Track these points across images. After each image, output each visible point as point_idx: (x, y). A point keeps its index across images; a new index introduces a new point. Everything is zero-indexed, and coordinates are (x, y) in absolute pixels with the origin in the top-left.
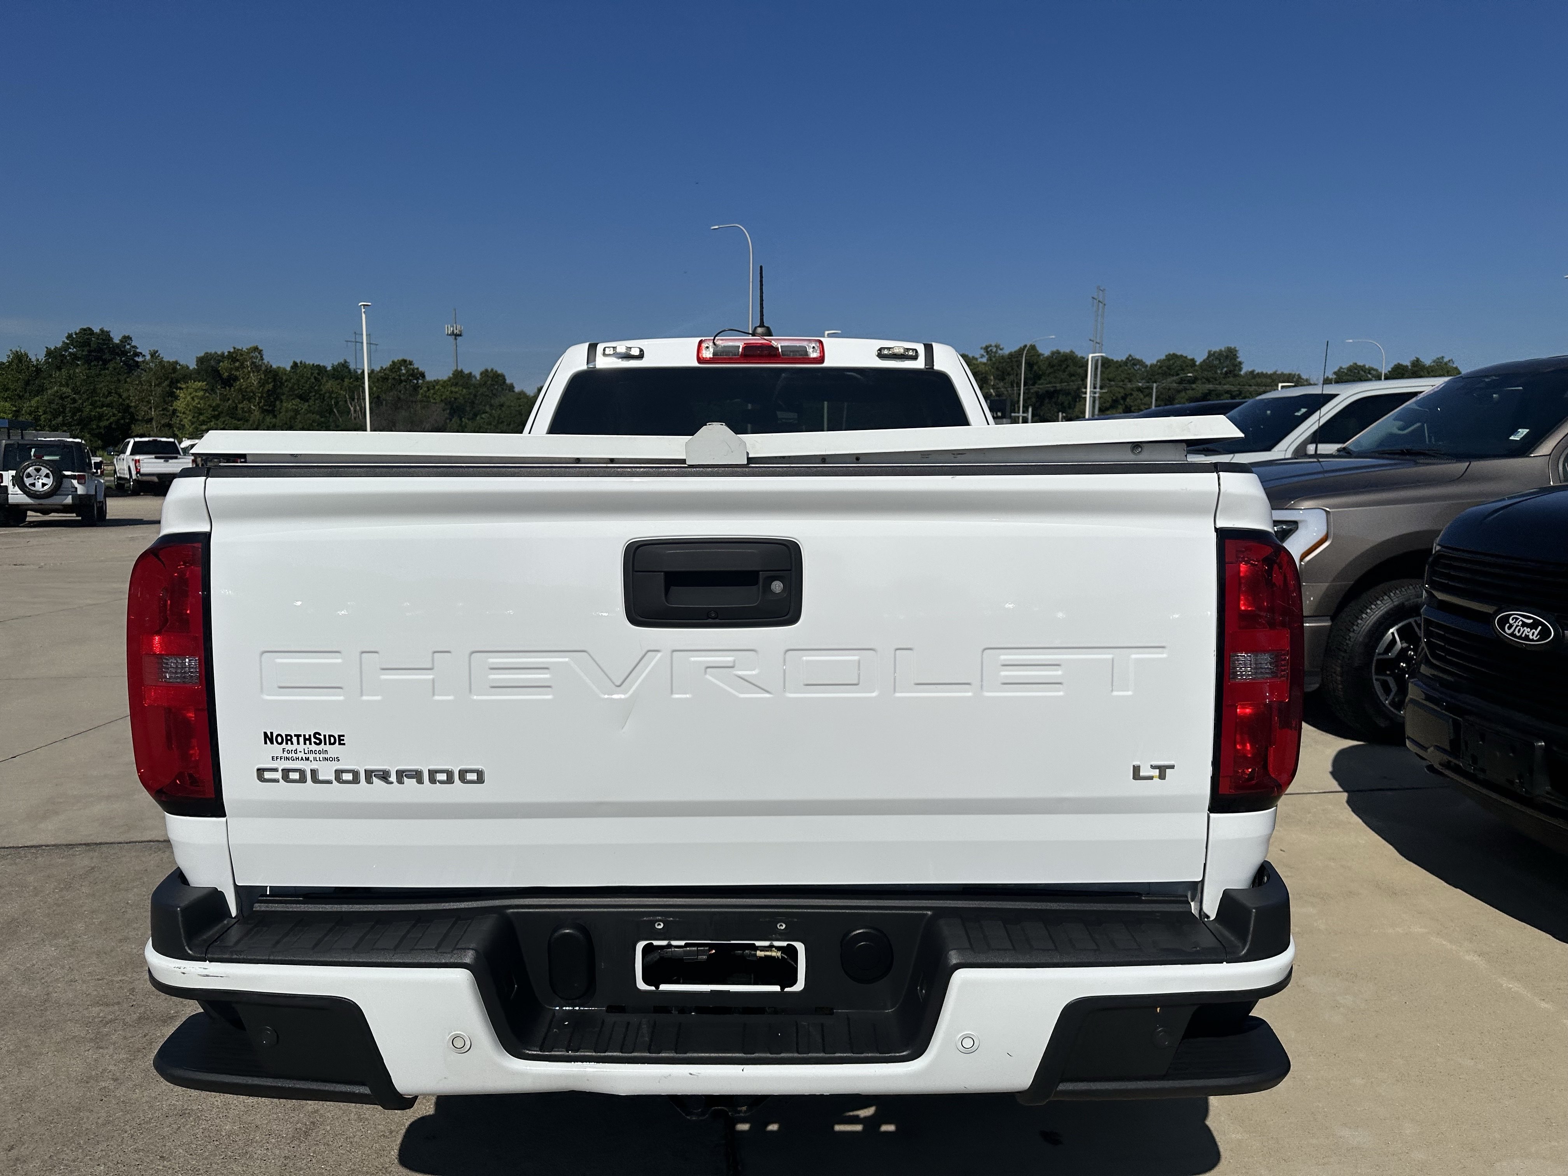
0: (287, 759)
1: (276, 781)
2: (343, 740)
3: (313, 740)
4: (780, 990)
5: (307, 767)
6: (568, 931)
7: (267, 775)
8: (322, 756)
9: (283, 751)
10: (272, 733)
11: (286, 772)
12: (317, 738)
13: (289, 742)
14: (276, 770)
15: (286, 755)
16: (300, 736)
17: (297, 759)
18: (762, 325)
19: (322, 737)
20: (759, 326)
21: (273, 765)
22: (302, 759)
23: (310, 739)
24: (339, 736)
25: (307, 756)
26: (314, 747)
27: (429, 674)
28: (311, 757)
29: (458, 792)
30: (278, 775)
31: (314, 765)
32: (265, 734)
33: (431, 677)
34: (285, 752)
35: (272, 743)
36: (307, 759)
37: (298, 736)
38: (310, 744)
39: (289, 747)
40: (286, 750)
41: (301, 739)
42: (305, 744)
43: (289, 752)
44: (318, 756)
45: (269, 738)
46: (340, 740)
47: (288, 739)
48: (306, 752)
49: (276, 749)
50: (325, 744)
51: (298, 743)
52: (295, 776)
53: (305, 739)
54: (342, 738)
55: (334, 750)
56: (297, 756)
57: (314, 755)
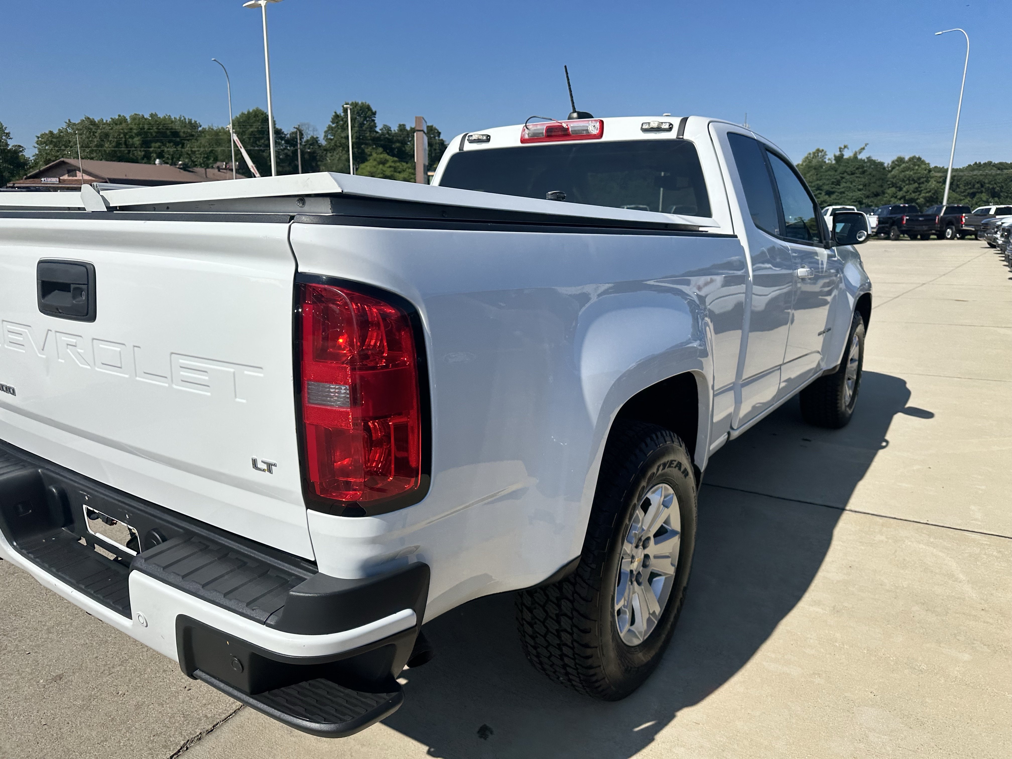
4: (135, 555)
6: (54, 490)
18: (575, 111)
20: (573, 112)
29: (9, 398)
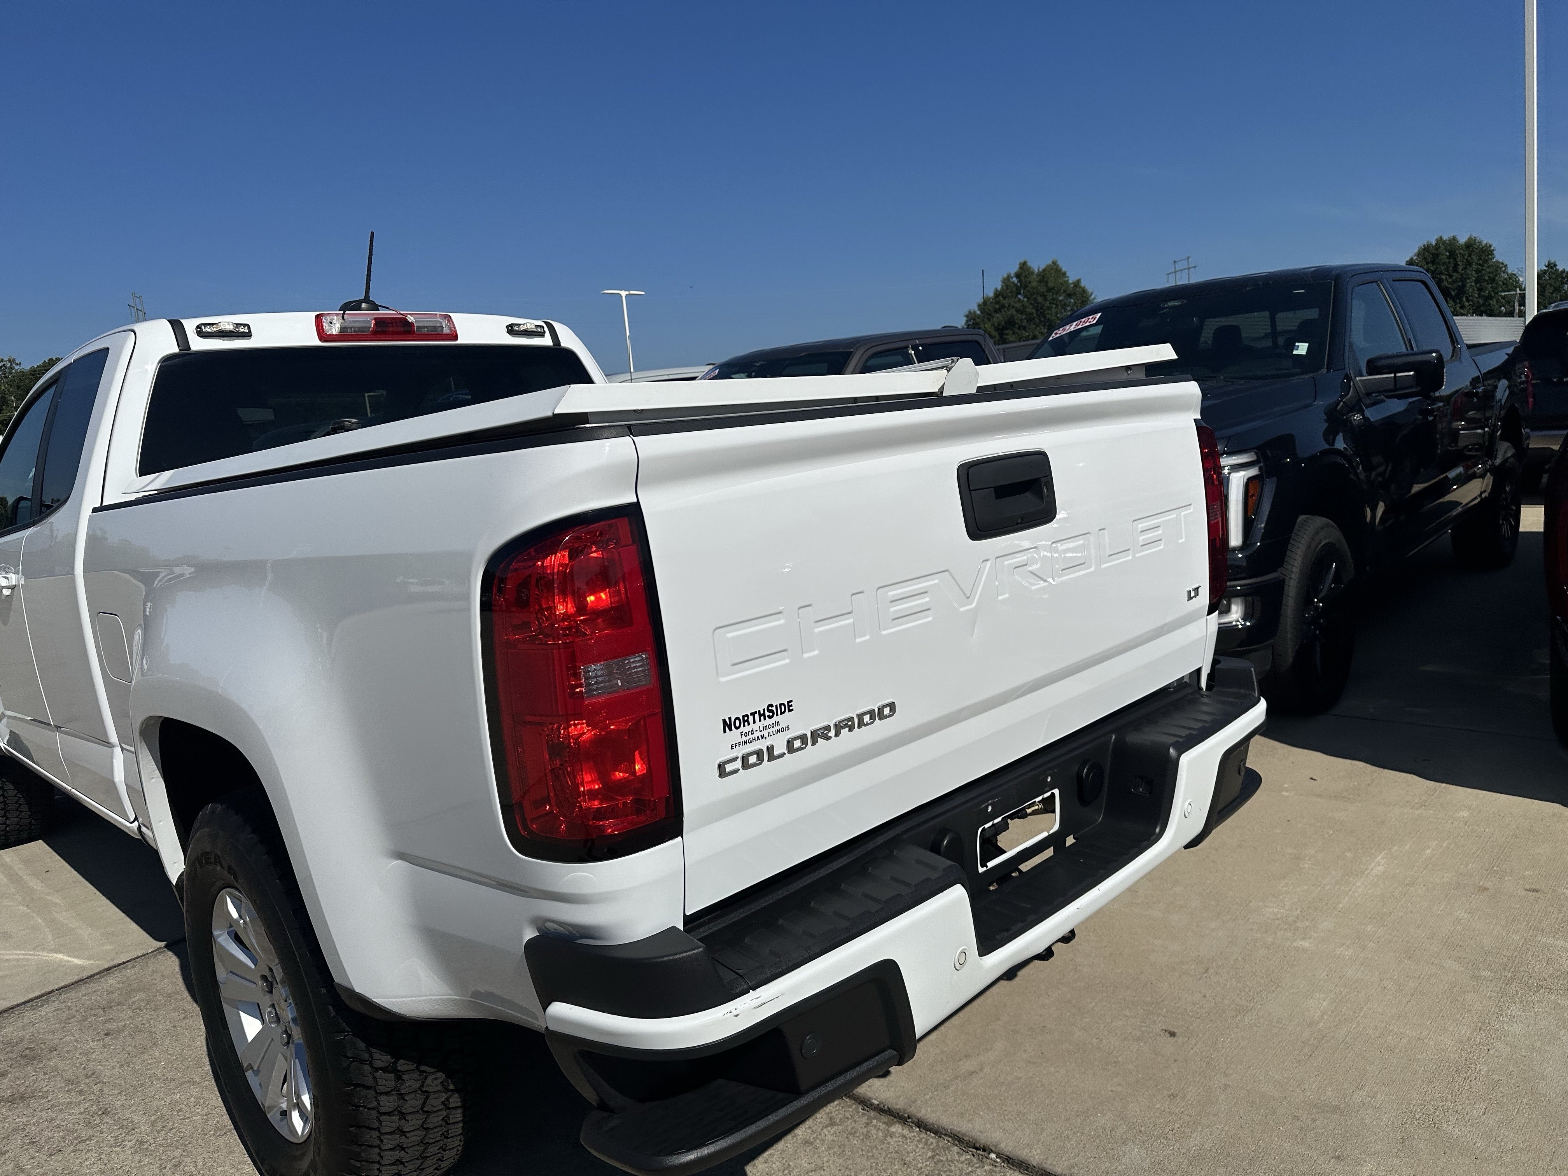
0: (745, 742)
1: (736, 771)
2: (791, 706)
3: (767, 714)
5: (762, 745)
7: (729, 768)
8: (776, 728)
9: (741, 735)
10: (730, 718)
11: (744, 759)
12: (771, 711)
13: (746, 723)
14: (735, 759)
15: (744, 739)
16: (755, 713)
17: (754, 739)
19: (774, 709)
21: (733, 754)
22: (758, 739)
23: (764, 715)
24: (788, 702)
25: (762, 733)
26: (768, 722)
27: (849, 619)
28: (765, 733)
29: (879, 730)
30: (738, 764)
31: (768, 742)
32: (724, 721)
33: (851, 621)
34: (743, 736)
35: (731, 730)
36: (762, 737)
37: (753, 714)
38: (765, 719)
39: (747, 729)
40: (743, 733)
41: (757, 716)
42: (760, 720)
43: (746, 734)
44: (771, 730)
45: (727, 725)
46: (788, 707)
47: (745, 720)
48: (762, 729)
49: (734, 735)
50: (777, 715)
51: (754, 722)
52: (753, 759)
53: (760, 715)
54: (790, 704)
55: (783, 719)
56: (753, 736)
57: (769, 730)
